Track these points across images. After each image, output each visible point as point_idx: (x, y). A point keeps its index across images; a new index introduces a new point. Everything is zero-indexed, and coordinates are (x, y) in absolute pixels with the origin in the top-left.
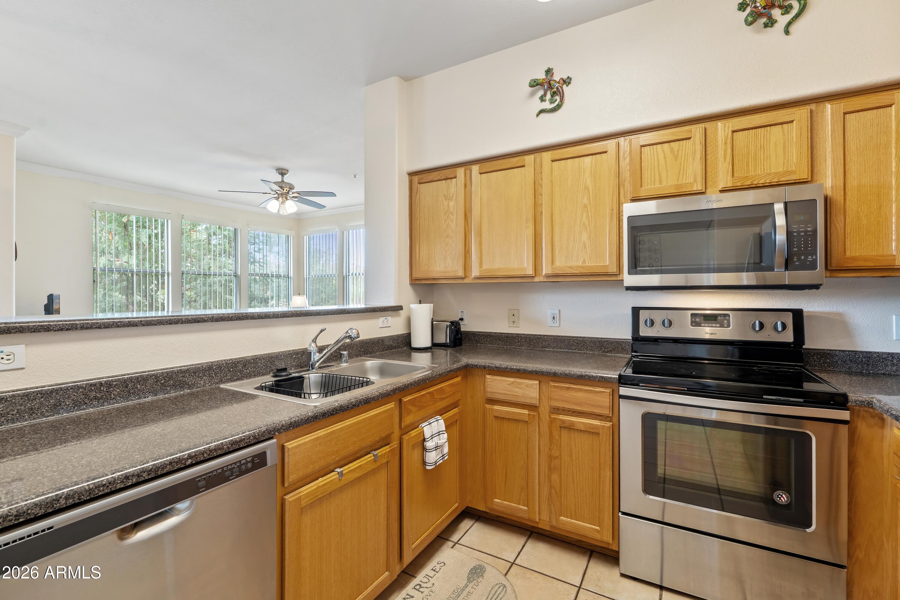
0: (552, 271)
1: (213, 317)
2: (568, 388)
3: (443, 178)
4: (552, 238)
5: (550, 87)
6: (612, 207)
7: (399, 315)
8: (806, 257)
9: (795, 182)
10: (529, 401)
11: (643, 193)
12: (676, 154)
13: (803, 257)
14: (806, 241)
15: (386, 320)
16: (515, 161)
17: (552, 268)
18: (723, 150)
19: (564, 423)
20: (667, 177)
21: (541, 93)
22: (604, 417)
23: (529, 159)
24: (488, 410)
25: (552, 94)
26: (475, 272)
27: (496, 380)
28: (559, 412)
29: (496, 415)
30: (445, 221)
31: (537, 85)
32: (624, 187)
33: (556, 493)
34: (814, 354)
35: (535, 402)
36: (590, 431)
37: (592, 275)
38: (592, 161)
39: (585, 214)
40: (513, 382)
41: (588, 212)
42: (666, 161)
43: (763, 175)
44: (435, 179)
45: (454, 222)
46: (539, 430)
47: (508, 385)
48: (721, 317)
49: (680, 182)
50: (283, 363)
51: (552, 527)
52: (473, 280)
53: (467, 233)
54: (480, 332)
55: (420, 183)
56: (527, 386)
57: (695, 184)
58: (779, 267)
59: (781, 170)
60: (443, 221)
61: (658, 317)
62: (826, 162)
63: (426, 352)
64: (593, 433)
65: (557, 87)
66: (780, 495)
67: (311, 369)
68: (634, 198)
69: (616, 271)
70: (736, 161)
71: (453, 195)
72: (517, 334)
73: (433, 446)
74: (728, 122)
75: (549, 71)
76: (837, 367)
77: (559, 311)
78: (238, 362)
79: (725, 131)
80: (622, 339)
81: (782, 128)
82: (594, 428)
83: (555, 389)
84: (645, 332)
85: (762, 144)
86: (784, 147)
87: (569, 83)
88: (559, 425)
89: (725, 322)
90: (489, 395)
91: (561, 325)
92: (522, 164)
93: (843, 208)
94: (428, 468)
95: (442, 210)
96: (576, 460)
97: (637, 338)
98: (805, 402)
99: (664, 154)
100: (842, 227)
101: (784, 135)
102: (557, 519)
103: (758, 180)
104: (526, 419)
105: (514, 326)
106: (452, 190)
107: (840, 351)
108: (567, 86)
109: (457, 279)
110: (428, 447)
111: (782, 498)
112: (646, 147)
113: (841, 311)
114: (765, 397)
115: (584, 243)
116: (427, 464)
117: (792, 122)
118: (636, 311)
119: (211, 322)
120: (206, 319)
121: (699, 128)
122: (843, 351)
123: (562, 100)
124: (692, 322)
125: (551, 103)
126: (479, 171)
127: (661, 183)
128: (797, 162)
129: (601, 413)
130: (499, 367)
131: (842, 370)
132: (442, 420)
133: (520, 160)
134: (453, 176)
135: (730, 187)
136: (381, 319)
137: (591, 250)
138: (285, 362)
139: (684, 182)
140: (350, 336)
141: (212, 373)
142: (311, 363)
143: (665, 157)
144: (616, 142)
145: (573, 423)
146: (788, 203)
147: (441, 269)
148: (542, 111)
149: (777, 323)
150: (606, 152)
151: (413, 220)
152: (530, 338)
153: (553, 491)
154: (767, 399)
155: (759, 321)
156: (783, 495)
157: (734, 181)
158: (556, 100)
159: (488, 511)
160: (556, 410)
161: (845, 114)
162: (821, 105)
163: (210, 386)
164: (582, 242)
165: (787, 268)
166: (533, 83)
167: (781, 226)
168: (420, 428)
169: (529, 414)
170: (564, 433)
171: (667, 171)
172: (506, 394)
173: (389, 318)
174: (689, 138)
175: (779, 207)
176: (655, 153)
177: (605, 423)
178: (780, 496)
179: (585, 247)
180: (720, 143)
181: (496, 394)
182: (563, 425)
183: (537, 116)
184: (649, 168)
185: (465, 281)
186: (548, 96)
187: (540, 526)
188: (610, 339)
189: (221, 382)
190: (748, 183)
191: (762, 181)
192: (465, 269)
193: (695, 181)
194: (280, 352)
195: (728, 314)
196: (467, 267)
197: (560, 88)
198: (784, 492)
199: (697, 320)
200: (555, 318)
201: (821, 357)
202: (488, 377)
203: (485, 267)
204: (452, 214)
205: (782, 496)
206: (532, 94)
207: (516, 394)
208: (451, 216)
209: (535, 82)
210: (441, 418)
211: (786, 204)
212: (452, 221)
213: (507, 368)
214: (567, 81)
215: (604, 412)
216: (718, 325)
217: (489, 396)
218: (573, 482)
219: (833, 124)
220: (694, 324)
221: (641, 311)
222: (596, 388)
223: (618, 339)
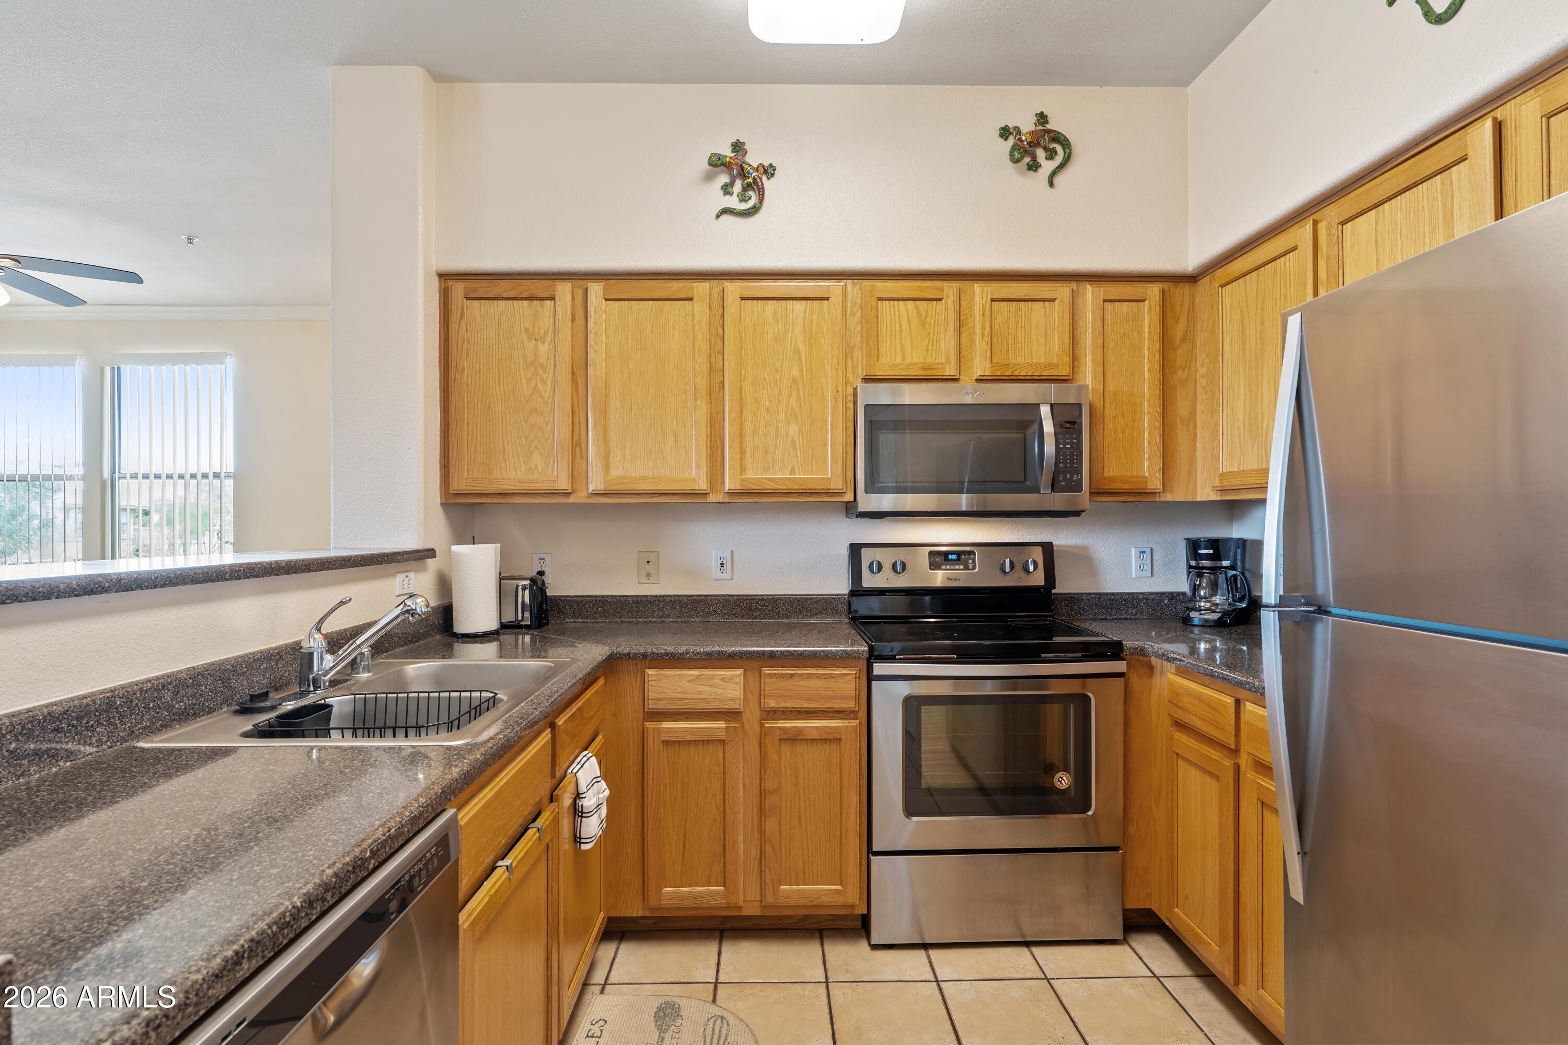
0: (741, 485)
1: (120, 581)
2: (792, 675)
3: (524, 296)
4: (741, 429)
5: (743, 174)
6: (836, 386)
7: (424, 569)
8: (1072, 477)
9: (1056, 378)
10: (726, 706)
11: (880, 372)
12: (923, 318)
13: (1068, 476)
14: (1072, 455)
15: (408, 579)
16: (675, 287)
17: (741, 480)
18: (981, 323)
19: (786, 733)
20: (912, 351)
21: (724, 179)
22: (845, 713)
23: (700, 288)
24: (651, 732)
25: (745, 186)
26: (596, 483)
27: (665, 676)
28: (775, 716)
29: (666, 739)
30: (529, 381)
31: (722, 164)
32: (852, 358)
33: (774, 850)
34: (1062, 600)
35: (736, 705)
36: (826, 738)
37: (805, 493)
38: (806, 310)
39: (794, 394)
40: (698, 677)
41: (799, 391)
42: (910, 328)
43: (1024, 365)
44: (505, 296)
45: (549, 384)
46: (743, 752)
47: (689, 682)
48: (965, 555)
49: (928, 361)
50: (245, 683)
51: (764, 907)
52: (588, 497)
53: (576, 408)
54: (582, 596)
55: (468, 299)
56: (723, 680)
57: (948, 366)
58: (1045, 488)
59: (1042, 361)
60: (524, 382)
61: (887, 557)
62: (1086, 357)
63: (489, 641)
64: (830, 740)
65: (754, 177)
66: (1060, 777)
67: (312, 688)
68: (868, 377)
69: (841, 487)
70: (995, 341)
71: (546, 332)
72: (656, 596)
73: (593, 805)
74: (987, 285)
75: (738, 147)
76: (1083, 615)
77: (732, 552)
78: (163, 686)
79: (982, 298)
80: (832, 595)
81: (1044, 305)
82: (832, 733)
83: (772, 679)
84: (869, 581)
85: (1023, 323)
86: (1046, 332)
87: (773, 175)
88: (777, 738)
89: (970, 562)
90: (652, 705)
91: (735, 576)
92: (689, 296)
93: (1102, 417)
94: (584, 847)
95: (521, 358)
96: (804, 789)
97: (857, 592)
98: (1083, 656)
99: (908, 315)
100: (1102, 440)
101: (1045, 315)
102: (775, 891)
103: (1020, 370)
104: (722, 736)
105: (649, 581)
106: (545, 322)
107: (1086, 594)
108: (768, 179)
109: (554, 496)
110: (587, 807)
111: (1063, 782)
112: (884, 302)
113: (1086, 544)
114: (1043, 655)
115: (793, 441)
116: (582, 841)
117: (1054, 300)
118: (856, 550)
119: (116, 592)
120: (107, 585)
121: (953, 287)
122: (1089, 594)
123: (761, 201)
124: (930, 564)
125: (741, 201)
126: (603, 295)
127: (904, 358)
128: (1059, 353)
129: (842, 708)
130: (671, 653)
131: (1088, 617)
132: (594, 757)
133: (684, 287)
134: (546, 295)
135: (988, 376)
136: (400, 577)
137: (804, 453)
138: (248, 679)
139: (933, 361)
140: (412, 609)
141: (114, 717)
142: (311, 677)
143: (909, 321)
144: (843, 286)
145: (800, 730)
146: (1054, 406)
147: (519, 475)
148: (726, 211)
149: (1027, 561)
150: (827, 299)
151: (452, 371)
152: (680, 601)
153: (768, 848)
154: (1045, 657)
155: (1010, 561)
156: (1064, 778)
157: (993, 368)
158: (750, 198)
159: (648, 914)
160: (771, 714)
161: (1105, 301)
162: (1082, 285)
163: (110, 747)
164: (790, 440)
165: (1053, 490)
166: (714, 159)
167: (1049, 434)
168: (569, 776)
169: (727, 728)
170: (786, 749)
171: (912, 342)
172: (685, 699)
173: (412, 575)
174: (940, 299)
175: (1045, 410)
176: (897, 313)
177: (849, 723)
178: (1060, 779)
179: (794, 448)
180: (977, 312)
181: (665, 702)
182: (785, 737)
183: (718, 216)
184: (889, 334)
185: (572, 499)
186: (738, 187)
187: (745, 912)
188: (814, 595)
189: (132, 735)
190: (1008, 373)
191: (1023, 373)
192: (572, 477)
193: (948, 362)
194: (238, 657)
195: (973, 551)
196: (577, 474)
197: (758, 180)
198: (1064, 773)
199: (937, 560)
200: (725, 566)
201: (1069, 603)
202: (650, 672)
203: (614, 473)
204: (545, 370)
205: (1062, 778)
206: (709, 177)
207: (703, 696)
208: (541, 372)
209: (719, 159)
210: (590, 754)
211: (1052, 406)
212: (545, 383)
213: (688, 653)
214: (769, 171)
215: (847, 706)
216: (962, 567)
217: (654, 706)
218: (800, 825)
219: (1093, 311)
220: (932, 567)
221: (863, 550)
222: (835, 670)
223: (826, 595)
